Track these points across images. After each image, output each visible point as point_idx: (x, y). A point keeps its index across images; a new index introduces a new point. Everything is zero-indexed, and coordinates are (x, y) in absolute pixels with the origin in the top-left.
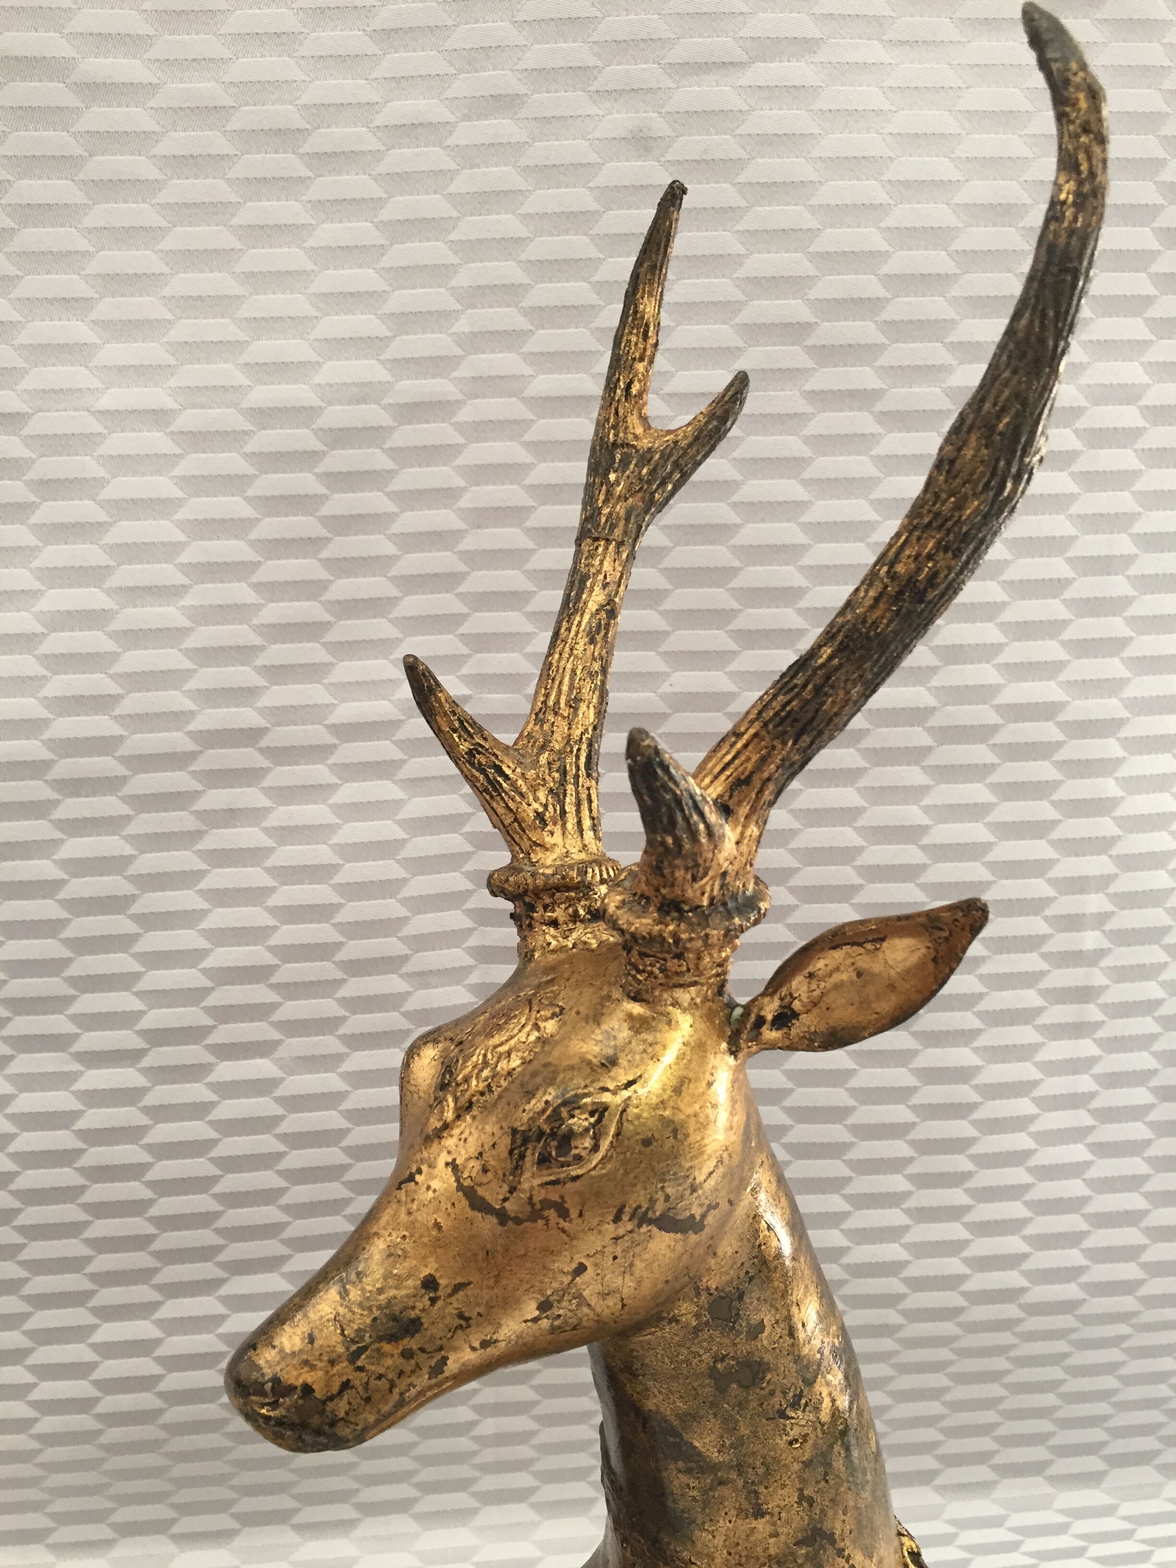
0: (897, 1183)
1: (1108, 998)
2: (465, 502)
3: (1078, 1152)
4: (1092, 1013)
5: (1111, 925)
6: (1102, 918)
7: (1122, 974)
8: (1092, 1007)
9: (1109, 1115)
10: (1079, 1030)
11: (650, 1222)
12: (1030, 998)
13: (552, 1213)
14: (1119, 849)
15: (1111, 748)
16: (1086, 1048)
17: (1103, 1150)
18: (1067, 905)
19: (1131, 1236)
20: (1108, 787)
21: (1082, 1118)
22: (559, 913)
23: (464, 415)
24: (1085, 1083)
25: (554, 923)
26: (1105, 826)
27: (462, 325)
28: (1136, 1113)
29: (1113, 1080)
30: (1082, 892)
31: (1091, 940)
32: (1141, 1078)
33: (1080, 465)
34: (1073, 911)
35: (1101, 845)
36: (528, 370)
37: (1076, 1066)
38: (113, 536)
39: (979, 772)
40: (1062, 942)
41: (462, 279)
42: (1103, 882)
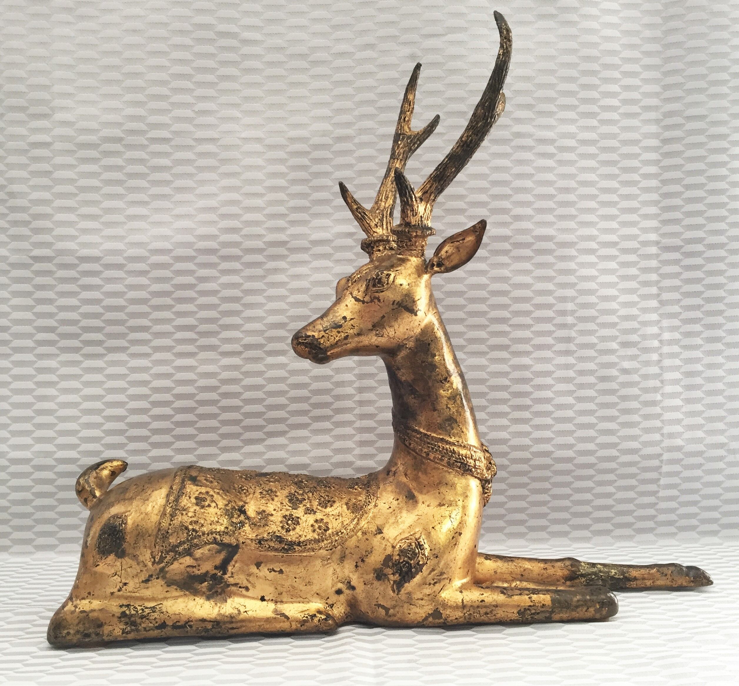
0: (505, 408)
1: (577, 341)
2: (356, 168)
3: (570, 400)
4: (572, 347)
5: (577, 315)
6: (573, 312)
7: (583, 333)
8: (571, 344)
9: (581, 386)
10: (567, 353)
11: (402, 307)
12: (549, 340)
13: (376, 301)
14: (578, 287)
15: (573, 252)
16: (571, 360)
17: (580, 399)
18: (560, 306)
19: (591, 433)
20: (572, 265)
21: (571, 387)
22: (381, 248)
23: (356, 141)
24: (571, 373)
25: (379, 250)
26: (572, 279)
27: (356, 113)
28: (590, 386)
29: (582, 373)
30: (565, 302)
31: (570, 320)
32: (591, 372)
33: (557, 158)
34: (563, 309)
35: (572, 285)
36: (377, 127)
37: (567, 367)
38: (243, 177)
39: (528, 259)
40: (559, 320)
41: (357, 99)
42: (573, 299)
